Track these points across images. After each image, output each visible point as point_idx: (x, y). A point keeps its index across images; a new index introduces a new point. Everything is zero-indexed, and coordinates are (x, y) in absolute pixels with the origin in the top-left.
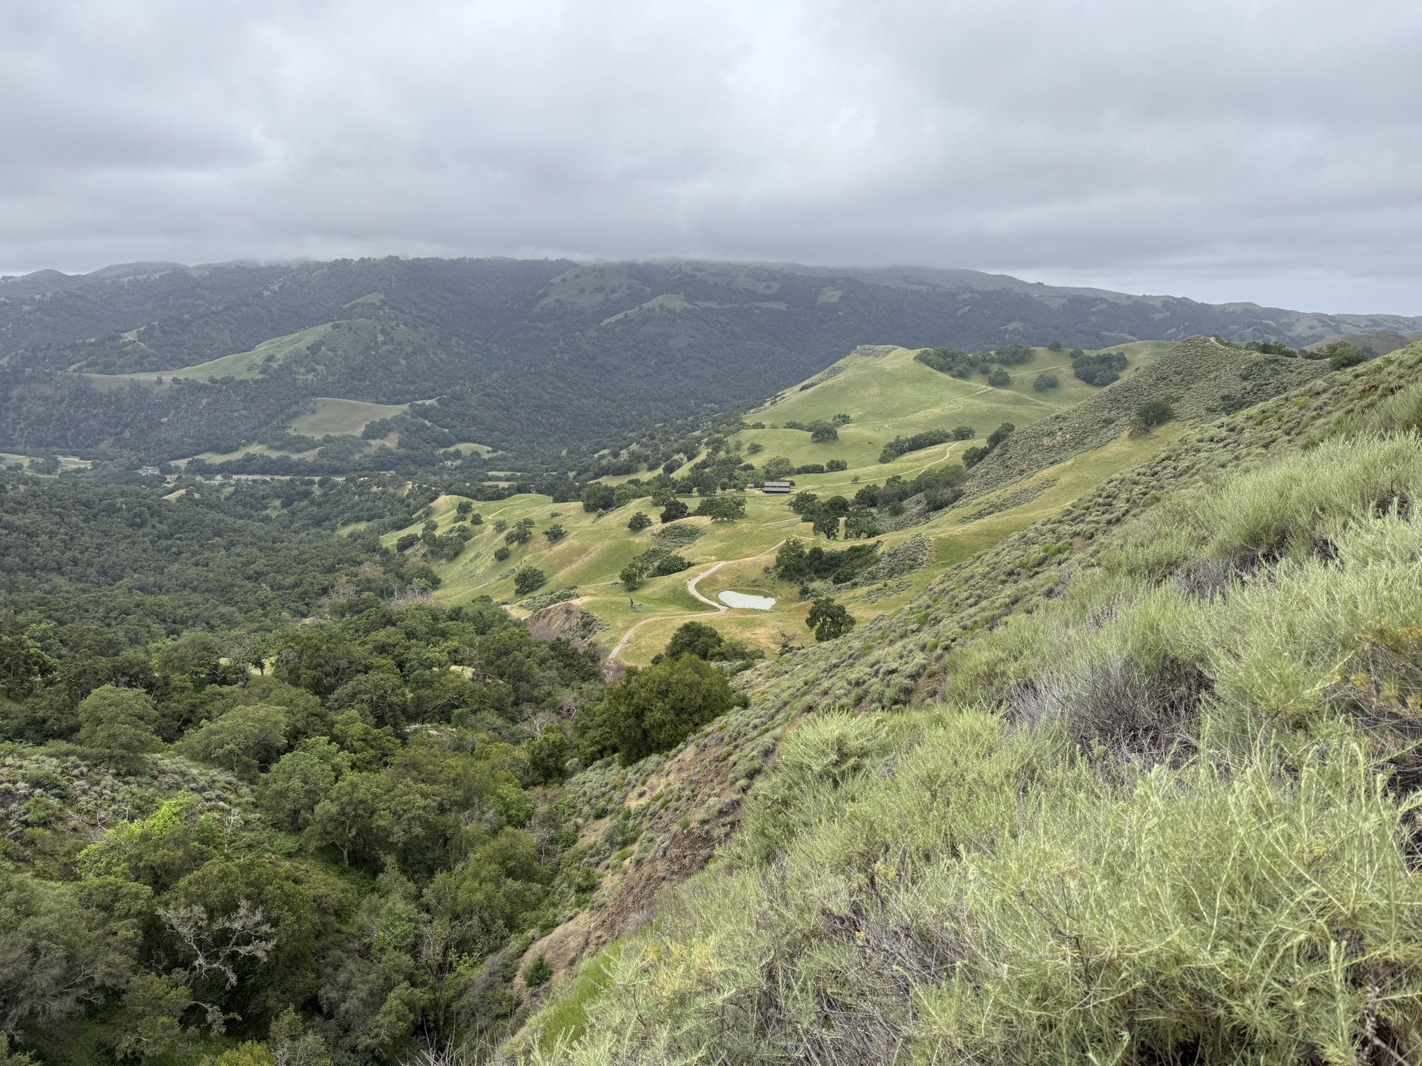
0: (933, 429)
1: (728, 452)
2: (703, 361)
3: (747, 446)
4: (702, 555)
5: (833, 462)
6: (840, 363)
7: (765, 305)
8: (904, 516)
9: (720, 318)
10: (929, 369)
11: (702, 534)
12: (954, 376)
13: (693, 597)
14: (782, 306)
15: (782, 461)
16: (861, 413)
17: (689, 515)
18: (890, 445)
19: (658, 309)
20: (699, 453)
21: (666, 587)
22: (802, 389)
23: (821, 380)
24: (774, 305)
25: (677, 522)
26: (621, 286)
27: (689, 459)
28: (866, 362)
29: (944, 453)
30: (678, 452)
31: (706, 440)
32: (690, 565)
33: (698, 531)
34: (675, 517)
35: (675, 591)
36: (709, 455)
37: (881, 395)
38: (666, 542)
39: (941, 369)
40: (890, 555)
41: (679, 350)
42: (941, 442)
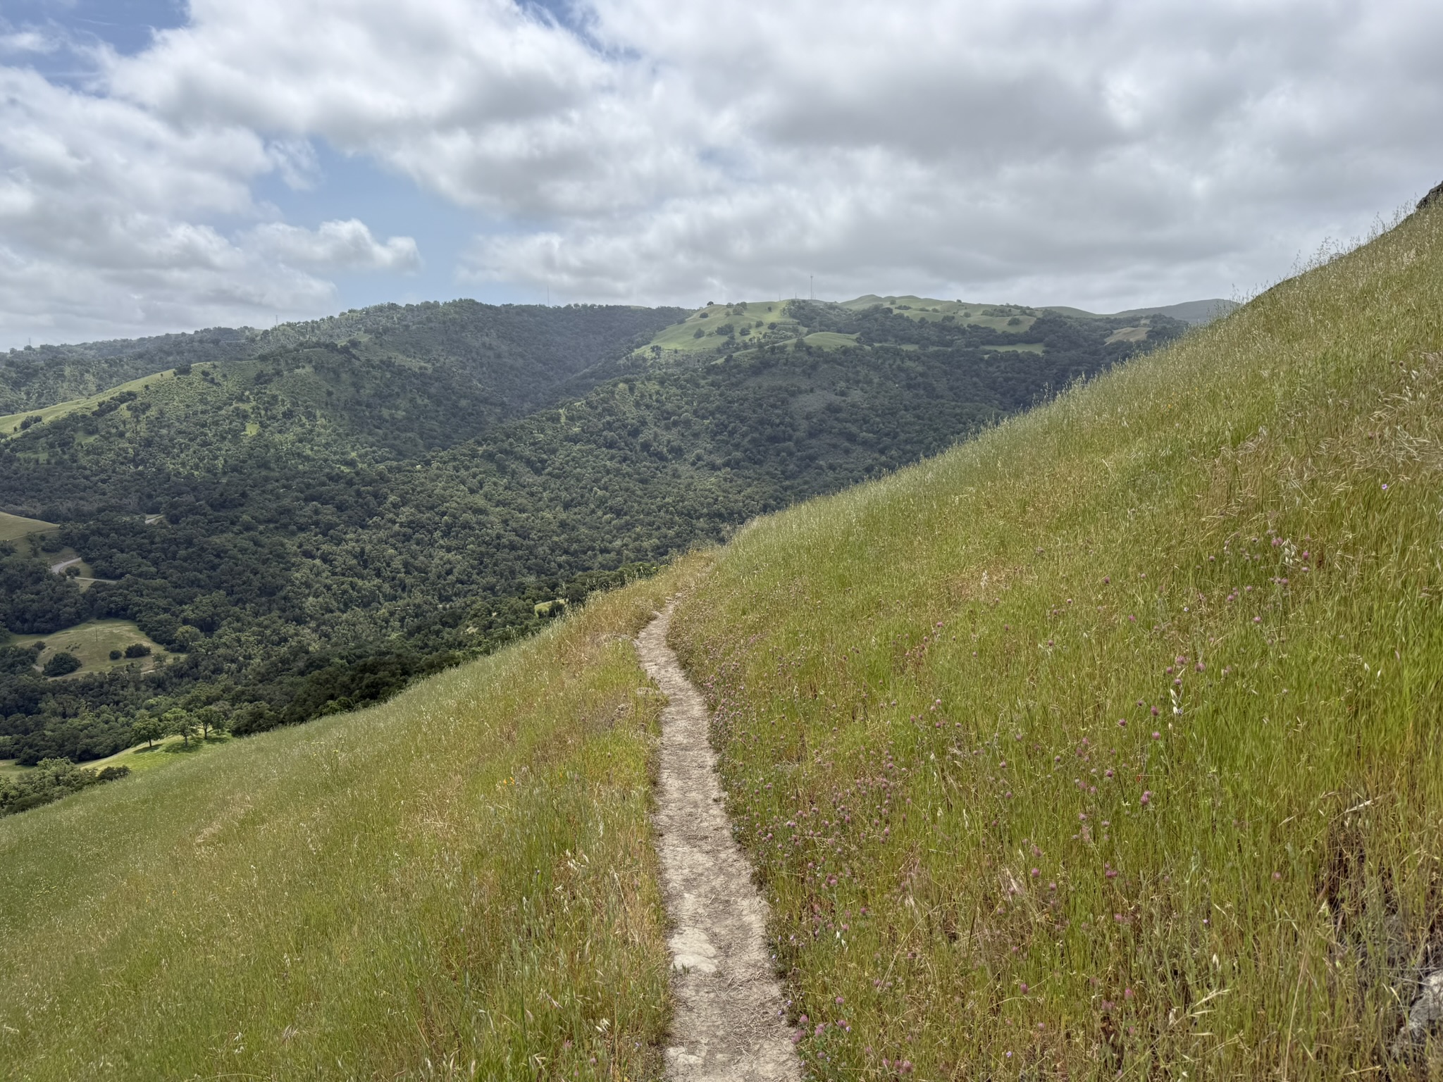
2: (851, 438)
7: (1002, 349)
9: (909, 364)
14: (1038, 350)
19: (790, 349)
24: (1020, 349)
26: (759, 325)
41: (808, 417)
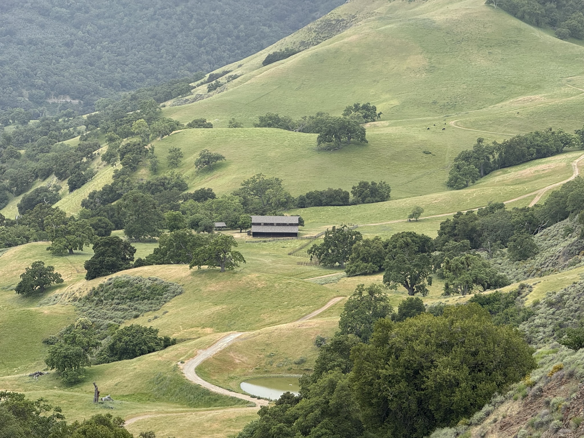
0: (542, 129)
1: (155, 170)
3: (195, 157)
4: (185, 326)
5: (364, 185)
6: (340, 11)
8: (539, 259)
10: (515, 22)
11: (176, 294)
12: (562, 37)
13: (198, 387)
15: (269, 184)
16: (395, 102)
17: (140, 263)
18: (466, 157)
20: (91, 175)
21: (138, 376)
22: (269, 60)
23: (305, 45)
25: (120, 275)
27: (73, 187)
28: (392, 10)
29: (569, 169)
30: (46, 175)
31: (104, 149)
32: (167, 343)
33: (166, 288)
34: (114, 268)
35: (159, 380)
36: (117, 175)
37: (431, 70)
38: (105, 310)
39: (538, 24)
40: (551, 304)
42: (559, 152)
